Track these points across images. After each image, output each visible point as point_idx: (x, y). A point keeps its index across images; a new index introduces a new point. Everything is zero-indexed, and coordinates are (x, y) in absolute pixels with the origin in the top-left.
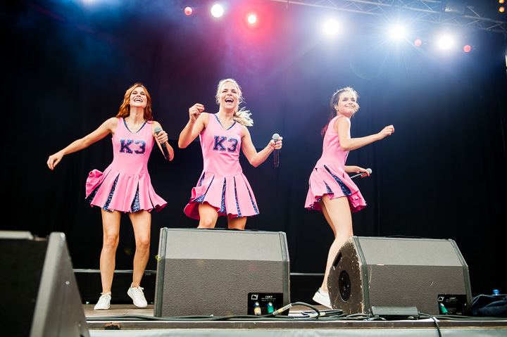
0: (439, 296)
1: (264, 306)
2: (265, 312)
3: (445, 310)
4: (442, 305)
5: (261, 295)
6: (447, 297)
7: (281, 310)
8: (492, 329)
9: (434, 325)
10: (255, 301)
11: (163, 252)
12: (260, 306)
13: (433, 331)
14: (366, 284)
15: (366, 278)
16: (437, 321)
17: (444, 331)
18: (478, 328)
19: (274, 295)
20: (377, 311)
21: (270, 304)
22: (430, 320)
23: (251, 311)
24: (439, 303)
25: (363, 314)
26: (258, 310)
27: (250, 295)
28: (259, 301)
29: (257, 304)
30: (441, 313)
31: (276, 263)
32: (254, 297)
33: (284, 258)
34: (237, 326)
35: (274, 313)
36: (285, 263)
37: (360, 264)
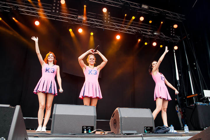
0: (144, 127)
1: (87, 130)
2: (88, 132)
3: (146, 132)
4: (146, 130)
5: (87, 127)
6: (147, 127)
7: (92, 132)
8: (159, 137)
9: (141, 136)
10: (85, 129)
11: (55, 112)
12: (86, 130)
13: (141, 138)
14: (121, 123)
15: (121, 121)
16: (142, 135)
17: (144, 138)
18: (155, 137)
19: (91, 127)
20: (124, 132)
21: (90, 130)
22: (140, 135)
23: (83, 132)
24: (144, 129)
25: (120, 133)
26: (85, 132)
27: (83, 127)
28: (86, 129)
29: (85, 130)
30: (145, 132)
31: (92, 116)
32: (84, 127)
33: (95, 115)
34: (78, 137)
35: (90, 133)
36: (95, 116)
37: (120, 117)
